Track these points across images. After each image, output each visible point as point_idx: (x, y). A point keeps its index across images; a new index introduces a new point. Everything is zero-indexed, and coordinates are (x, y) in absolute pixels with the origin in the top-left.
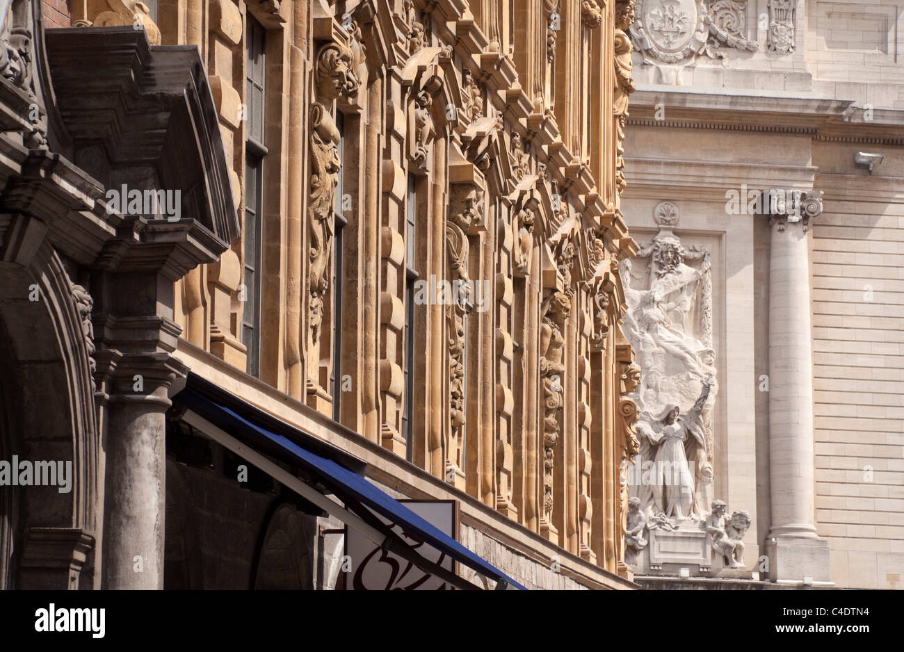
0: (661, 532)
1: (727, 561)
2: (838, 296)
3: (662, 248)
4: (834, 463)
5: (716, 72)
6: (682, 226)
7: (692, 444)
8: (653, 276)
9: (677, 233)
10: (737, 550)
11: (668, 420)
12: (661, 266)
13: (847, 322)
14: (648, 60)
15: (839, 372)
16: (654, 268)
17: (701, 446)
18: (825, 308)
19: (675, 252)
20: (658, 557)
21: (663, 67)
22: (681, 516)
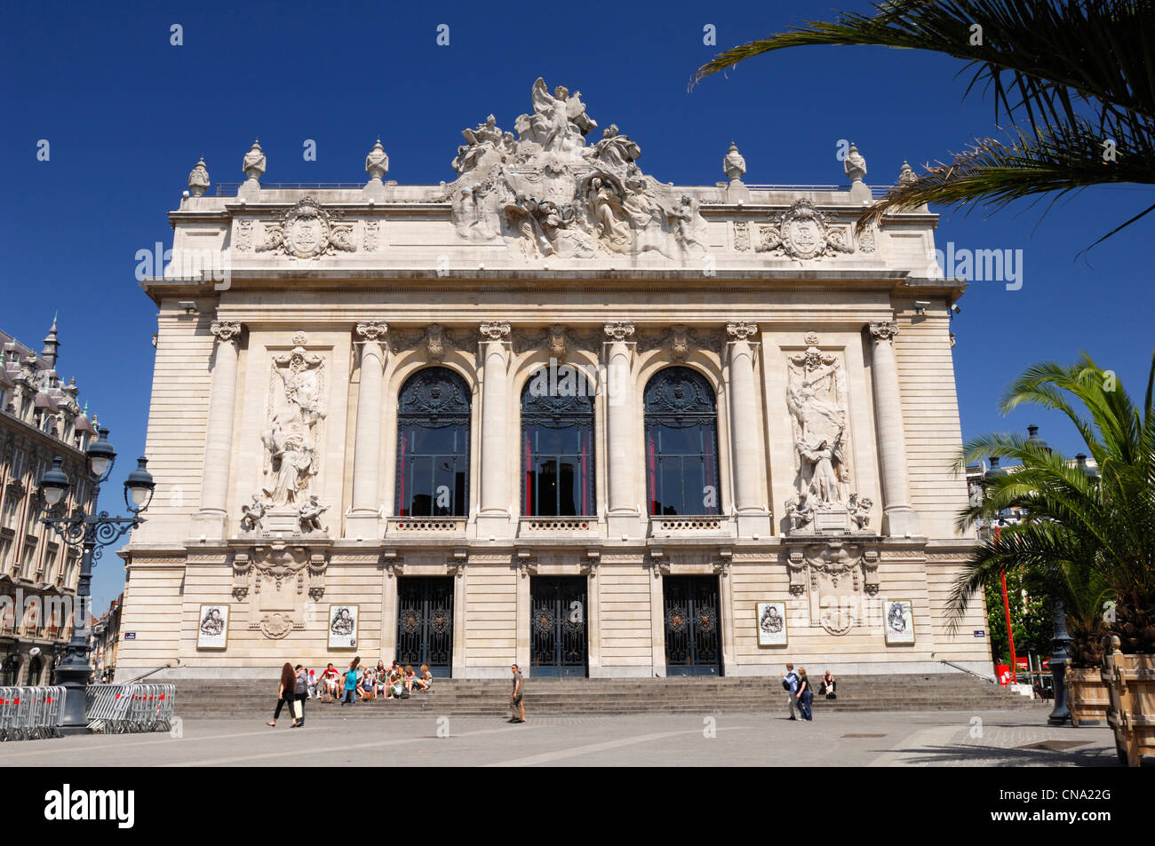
0: (821, 511)
1: (860, 526)
2: (912, 379)
3: (811, 355)
4: (919, 470)
5: (833, 263)
6: (820, 345)
7: (835, 462)
8: (807, 371)
9: (817, 347)
10: (866, 520)
11: (821, 449)
12: (811, 366)
13: (919, 393)
14: (795, 258)
15: (917, 420)
16: (808, 367)
17: (841, 463)
18: (906, 386)
19: (818, 358)
20: (820, 525)
21: (802, 261)
22: (831, 501)
